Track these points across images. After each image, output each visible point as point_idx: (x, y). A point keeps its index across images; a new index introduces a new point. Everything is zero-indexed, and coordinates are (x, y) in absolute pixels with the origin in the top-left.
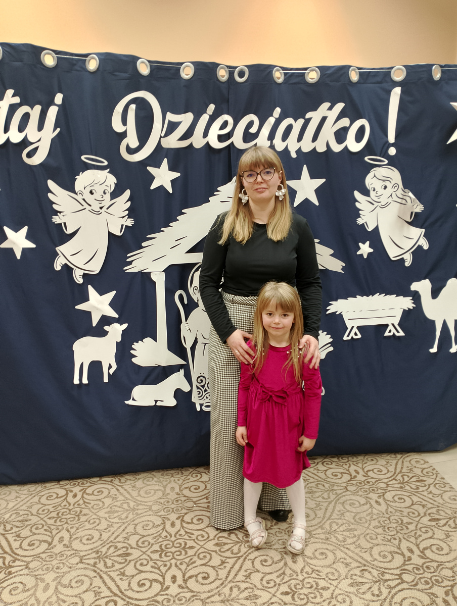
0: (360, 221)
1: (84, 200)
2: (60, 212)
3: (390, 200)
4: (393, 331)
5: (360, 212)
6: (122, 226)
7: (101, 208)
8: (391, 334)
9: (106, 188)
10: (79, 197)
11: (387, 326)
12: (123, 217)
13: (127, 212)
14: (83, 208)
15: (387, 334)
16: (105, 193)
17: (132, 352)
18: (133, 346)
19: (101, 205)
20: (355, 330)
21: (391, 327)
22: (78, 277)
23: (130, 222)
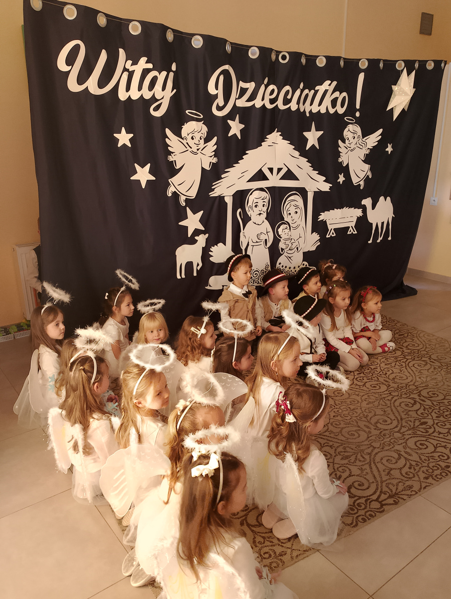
0: (340, 160)
1: (187, 143)
2: (173, 153)
3: (355, 146)
4: (352, 230)
5: (341, 154)
6: (211, 162)
7: (198, 150)
8: (351, 233)
9: (202, 135)
10: (184, 142)
11: (349, 227)
12: (211, 157)
13: (214, 153)
14: (187, 149)
15: (349, 233)
16: (201, 139)
17: (210, 253)
18: (211, 249)
19: (198, 148)
20: (333, 231)
21: (351, 228)
22: (182, 201)
23: (215, 160)
